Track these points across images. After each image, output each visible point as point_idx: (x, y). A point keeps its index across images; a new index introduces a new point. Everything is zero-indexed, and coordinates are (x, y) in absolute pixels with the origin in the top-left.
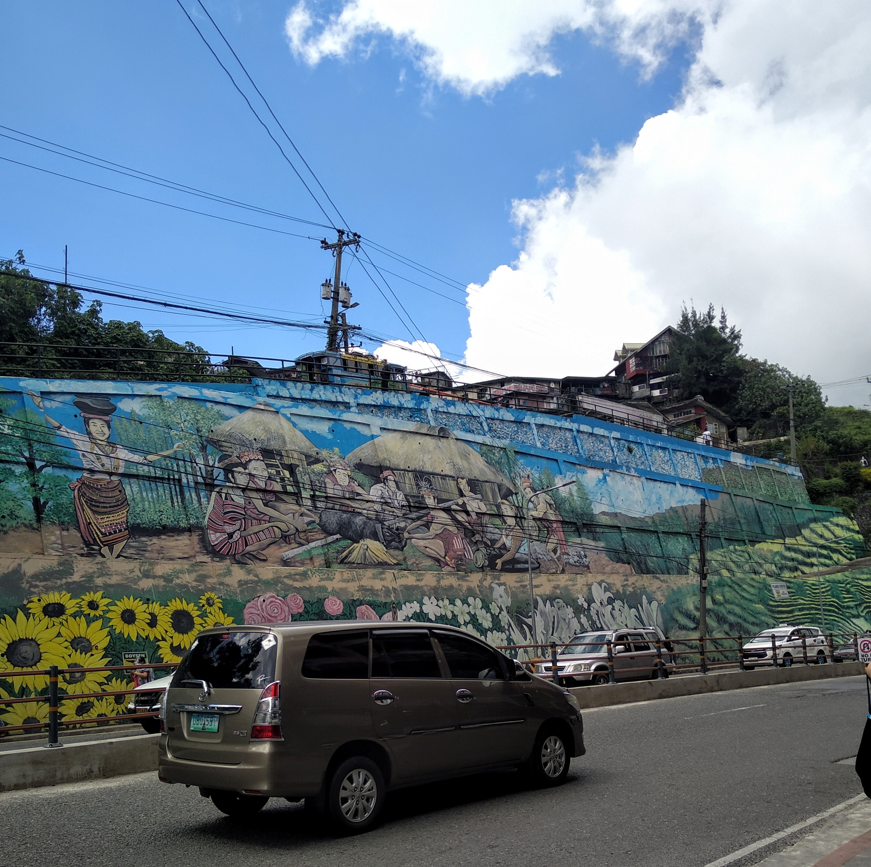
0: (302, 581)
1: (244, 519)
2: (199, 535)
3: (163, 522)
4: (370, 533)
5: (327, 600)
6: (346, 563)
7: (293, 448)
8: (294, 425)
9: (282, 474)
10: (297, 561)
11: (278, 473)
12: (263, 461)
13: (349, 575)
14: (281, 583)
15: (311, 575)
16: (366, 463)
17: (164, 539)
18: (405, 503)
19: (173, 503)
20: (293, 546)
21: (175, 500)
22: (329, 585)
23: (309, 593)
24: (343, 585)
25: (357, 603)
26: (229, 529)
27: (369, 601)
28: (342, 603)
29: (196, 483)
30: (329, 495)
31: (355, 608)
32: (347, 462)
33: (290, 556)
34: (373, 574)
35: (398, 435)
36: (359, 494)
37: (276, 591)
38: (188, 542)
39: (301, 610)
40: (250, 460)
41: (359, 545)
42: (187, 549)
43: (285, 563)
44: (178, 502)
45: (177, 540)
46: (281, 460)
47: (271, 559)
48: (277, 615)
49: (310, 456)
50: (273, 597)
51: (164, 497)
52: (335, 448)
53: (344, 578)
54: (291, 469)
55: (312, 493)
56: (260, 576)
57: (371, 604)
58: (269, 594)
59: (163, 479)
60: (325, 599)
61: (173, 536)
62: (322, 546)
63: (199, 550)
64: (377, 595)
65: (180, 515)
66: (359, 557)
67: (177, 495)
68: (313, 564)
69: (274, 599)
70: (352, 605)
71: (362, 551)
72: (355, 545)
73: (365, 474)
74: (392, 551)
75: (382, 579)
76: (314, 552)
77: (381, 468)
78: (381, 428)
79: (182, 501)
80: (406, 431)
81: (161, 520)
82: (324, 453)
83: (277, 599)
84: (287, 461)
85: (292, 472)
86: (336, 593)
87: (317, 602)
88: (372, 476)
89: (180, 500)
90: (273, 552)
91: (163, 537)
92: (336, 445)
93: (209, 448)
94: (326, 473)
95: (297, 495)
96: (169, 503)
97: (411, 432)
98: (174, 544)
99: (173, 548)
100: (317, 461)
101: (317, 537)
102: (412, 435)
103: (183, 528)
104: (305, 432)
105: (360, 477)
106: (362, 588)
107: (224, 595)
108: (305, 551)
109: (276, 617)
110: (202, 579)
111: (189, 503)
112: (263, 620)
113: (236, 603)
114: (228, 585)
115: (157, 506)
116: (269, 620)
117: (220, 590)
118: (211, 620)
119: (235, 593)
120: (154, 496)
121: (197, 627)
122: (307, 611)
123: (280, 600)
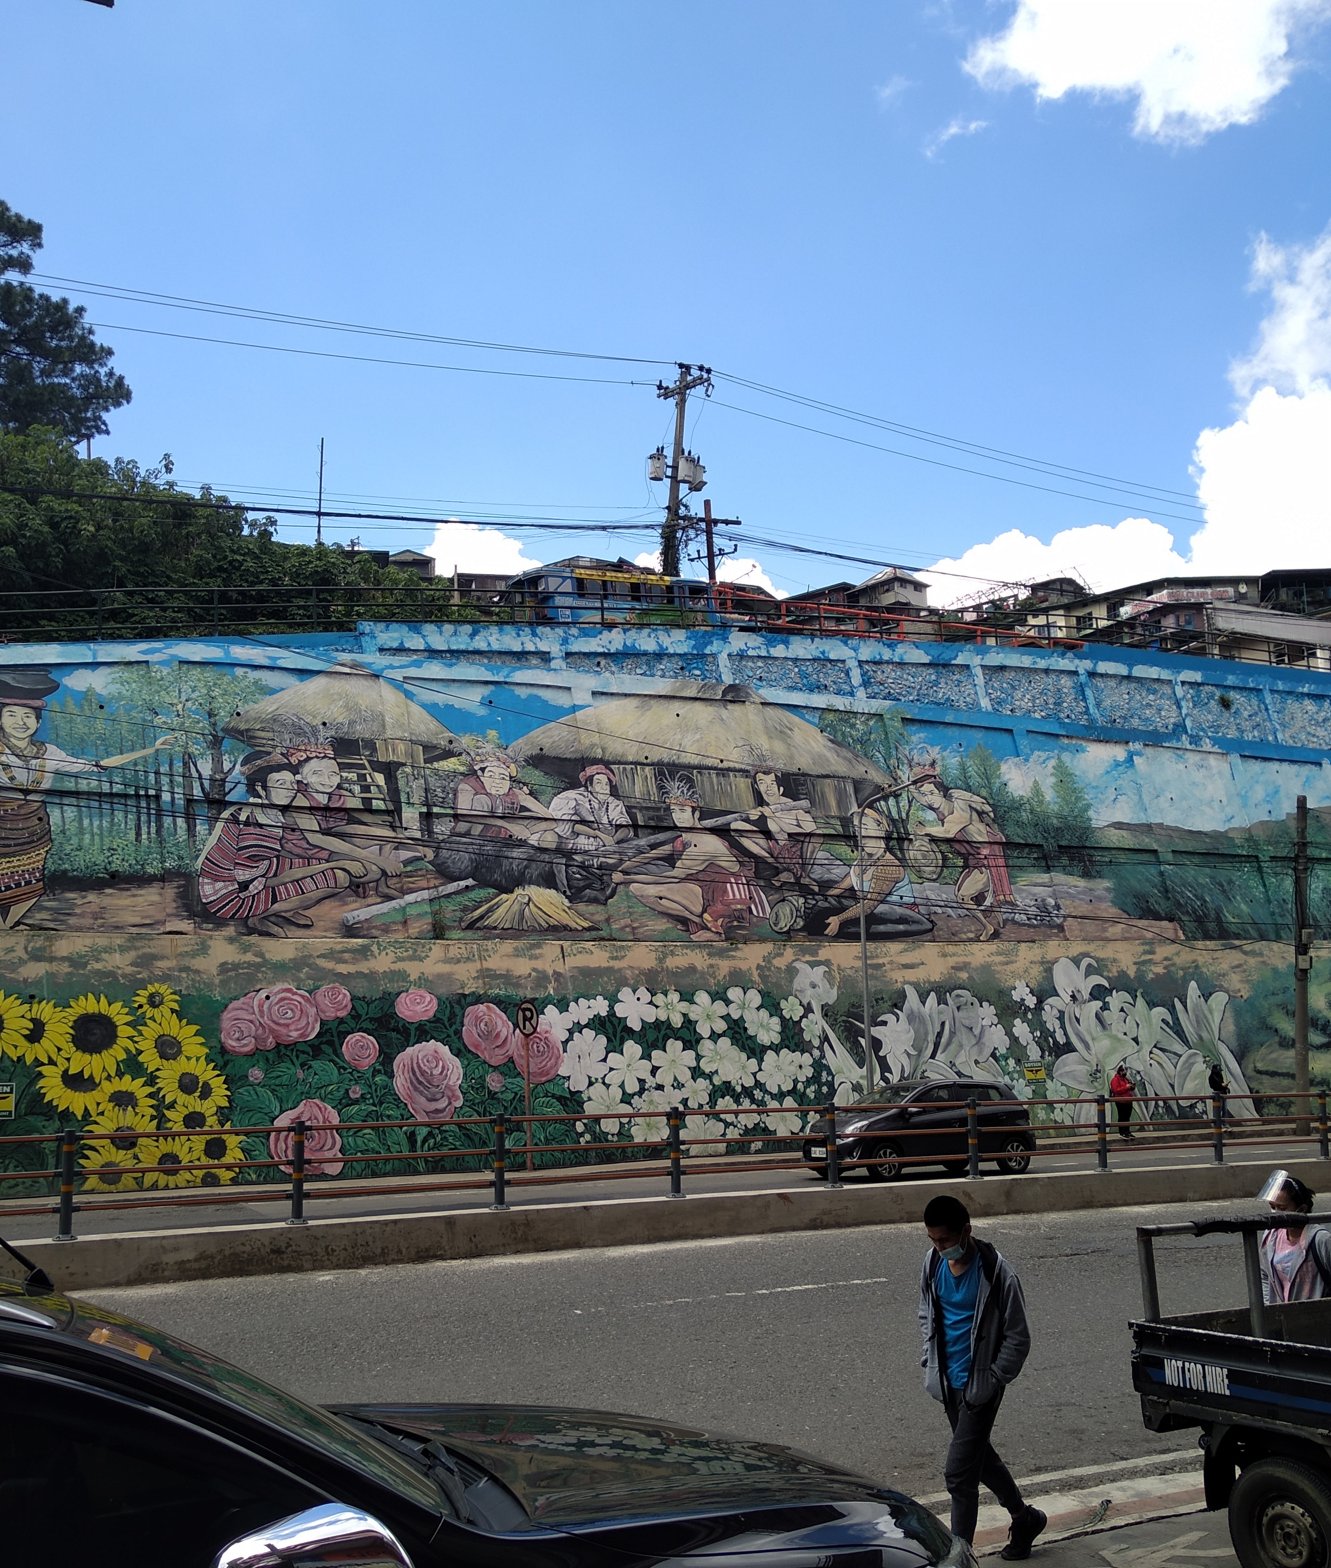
0: (355, 961)
1: (277, 857)
2: (178, 887)
3: (113, 868)
4: (540, 875)
5: (404, 995)
6: (479, 928)
7: (400, 734)
8: (409, 695)
9: (369, 780)
10: (374, 927)
11: (362, 777)
12: (334, 759)
13: (463, 951)
14: (309, 966)
15: (376, 952)
16: (553, 754)
17: (110, 895)
18: (625, 820)
19: (138, 834)
20: (370, 900)
21: (144, 829)
22: (414, 969)
23: (366, 984)
24: (445, 968)
25: (469, 999)
26: (242, 875)
27: (498, 995)
28: (435, 1001)
29: (190, 802)
30: (459, 812)
31: (464, 1009)
32: (512, 754)
33: (362, 918)
34: (516, 949)
35: (632, 703)
36: (524, 809)
37: (297, 980)
38: (156, 898)
39: (342, 1014)
40: (308, 759)
41: (512, 896)
42: (151, 910)
43: (350, 931)
44: (149, 833)
45: (134, 896)
46: (371, 755)
47: (322, 923)
48: (290, 1021)
49: (435, 747)
50: (289, 990)
51: (123, 826)
52: (489, 731)
53: (451, 955)
54: (390, 769)
55: (424, 810)
56: (268, 956)
57: (501, 1003)
58: (279, 986)
59: (126, 796)
60: (399, 994)
61: (128, 889)
62: (431, 900)
63: (174, 911)
64: (517, 985)
65: (150, 853)
66: (509, 916)
67: (149, 822)
68: (407, 931)
69: (289, 995)
70: (459, 1002)
71: (516, 907)
72: (504, 896)
73: (546, 773)
75: (532, 957)
76: (412, 911)
77: (585, 762)
78: (594, 693)
79: (158, 832)
80: (650, 696)
81: (110, 863)
82: (465, 741)
83: (296, 994)
84: (382, 757)
85: (391, 778)
86: (424, 982)
87: (380, 999)
88: (561, 774)
89: (153, 830)
90: (331, 912)
91: (109, 891)
92: (494, 725)
93: (227, 743)
94: (462, 774)
95: (394, 813)
96: (132, 835)
97: (660, 696)
98: (128, 902)
99: (124, 908)
100: (448, 754)
101: (424, 884)
102: (662, 701)
103: (150, 876)
104: (431, 709)
105: (536, 776)
106: (485, 974)
107: (187, 988)
108: (395, 909)
109: (288, 1025)
110: (146, 961)
111: (170, 835)
112: (260, 1031)
113: (209, 1002)
114: (197, 972)
115: (107, 841)
116: (272, 1031)
117: (179, 980)
118: (151, 1031)
119: (210, 985)
120: (105, 824)
121: (122, 1041)
122: (355, 1015)
123: (302, 996)
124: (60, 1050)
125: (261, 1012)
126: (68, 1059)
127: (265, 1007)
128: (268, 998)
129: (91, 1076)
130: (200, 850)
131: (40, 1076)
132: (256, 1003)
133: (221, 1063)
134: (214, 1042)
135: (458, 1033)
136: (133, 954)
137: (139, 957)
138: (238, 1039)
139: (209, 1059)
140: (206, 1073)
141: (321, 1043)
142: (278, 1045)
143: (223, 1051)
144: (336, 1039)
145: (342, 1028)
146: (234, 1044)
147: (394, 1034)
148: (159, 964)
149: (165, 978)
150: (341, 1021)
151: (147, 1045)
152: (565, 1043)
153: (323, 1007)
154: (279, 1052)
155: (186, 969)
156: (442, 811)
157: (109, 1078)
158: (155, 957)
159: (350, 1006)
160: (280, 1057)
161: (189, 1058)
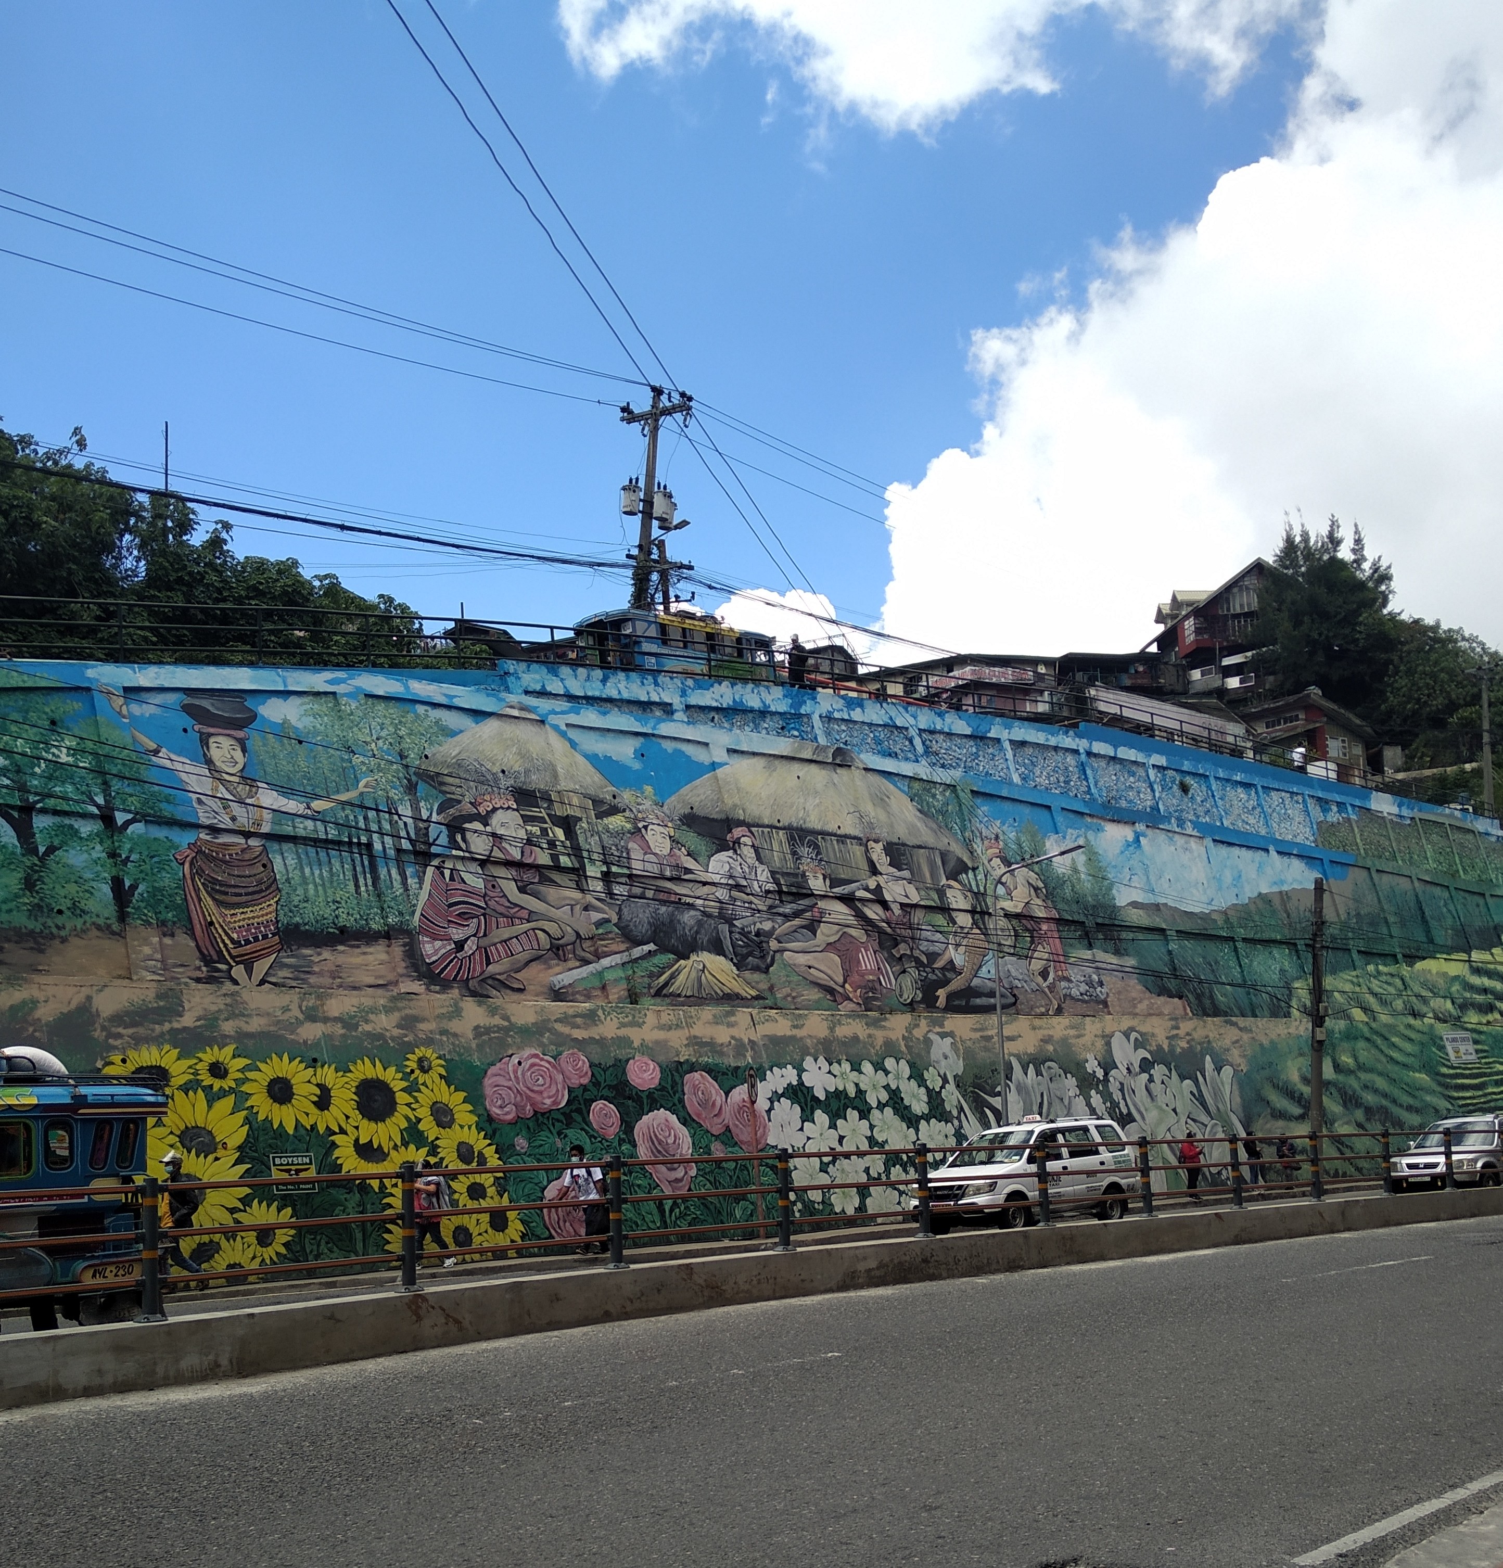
0: (586, 1027)
2: (404, 945)
3: (341, 922)
4: (709, 941)
5: (631, 1062)
6: (665, 996)
7: (571, 786)
8: (573, 745)
9: (551, 835)
10: (578, 992)
11: (544, 832)
12: (517, 810)
13: (672, 1017)
14: (549, 1030)
15: (603, 1017)
16: (702, 813)
17: (343, 952)
18: (771, 887)
19: (357, 886)
21: (361, 881)
22: (636, 1036)
23: (599, 1050)
24: (661, 1035)
25: (685, 1067)
26: (457, 934)
27: (707, 1064)
28: (658, 1069)
29: (399, 851)
30: (635, 872)
31: (682, 1077)
32: (668, 812)
33: (566, 982)
34: (715, 1016)
35: (759, 763)
36: (688, 871)
37: (541, 1045)
38: (384, 957)
39: (585, 1081)
40: (495, 810)
41: (689, 963)
42: (383, 970)
43: (558, 995)
44: (366, 885)
45: (364, 953)
46: (548, 808)
47: (532, 987)
48: (542, 1088)
49: (602, 802)
50: (536, 1056)
51: (341, 876)
52: (646, 787)
53: (663, 1021)
54: (568, 824)
55: (605, 869)
56: (513, 1019)
57: (710, 1070)
58: (528, 1052)
59: (339, 843)
60: (627, 1061)
61: (358, 947)
62: (623, 964)
63: (405, 971)
64: (721, 1054)
65: (371, 908)
66: (689, 984)
67: (365, 873)
68: (607, 997)
69: (537, 1061)
70: (677, 1071)
71: (694, 974)
72: (682, 962)
73: (699, 834)
74: (747, 974)
75: (730, 1025)
76: (609, 976)
77: (729, 823)
78: (729, 750)
79: (374, 884)
80: (774, 756)
81: (337, 917)
82: (627, 797)
83: (542, 1059)
84: (559, 811)
85: (570, 833)
86: (647, 1049)
87: (614, 1065)
88: (712, 836)
89: (370, 882)
90: (536, 975)
91: (341, 948)
92: (648, 781)
93: (422, 787)
94: (629, 832)
95: (578, 873)
96: (351, 888)
97: (782, 757)
98: (359, 960)
99: (357, 967)
100: (614, 810)
101: (615, 947)
102: (784, 762)
103: (375, 932)
104: (592, 758)
105: (692, 839)
106: (694, 1041)
107: (452, 1053)
108: (593, 974)
109: (541, 1092)
110: (410, 1023)
111: (387, 888)
112: (519, 1098)
113: (472, 1067)
114: (456, 1035)
115: (330, 892)
116: (528, 1098)
118: (425, 1098)
119: (468, 1050)
120: (325, 874)
121: (402, 1109)
122: (596, 1082)
123: (549, 1063)
124: (347, 1117)
125: (516, 1078)
126: (357, 1128)
127: (519, 1073)
128: (520, 1063)
129: (380, 1146)
130: (414, 905)
131: (334, 1145)
132: (510, 1069)
133: (490, 1132)
134: (481, 1111)
135: (681, 1101)
136: (397, 1015)
137: (403, 1018)
138: (501, 1107)
139: (480, 1129)
140: (479, 1142)
142: (536, 1112)
143: (490, 1119)
144: (582, 1106)
145: (588, 1095)
146: (498, 1111)
147: (630, 1102)
148: (422, 1026)
150: (586, 1088)
151: (424, 1112)
152: (769, 1112)
153: (568, 1074)
154: (537, 1120)
155: (445, 1032)
156: (620, 870)
157: (396, 1147)
159: (590, 1073)
160: (539, 1125)
161: (462, 1127)
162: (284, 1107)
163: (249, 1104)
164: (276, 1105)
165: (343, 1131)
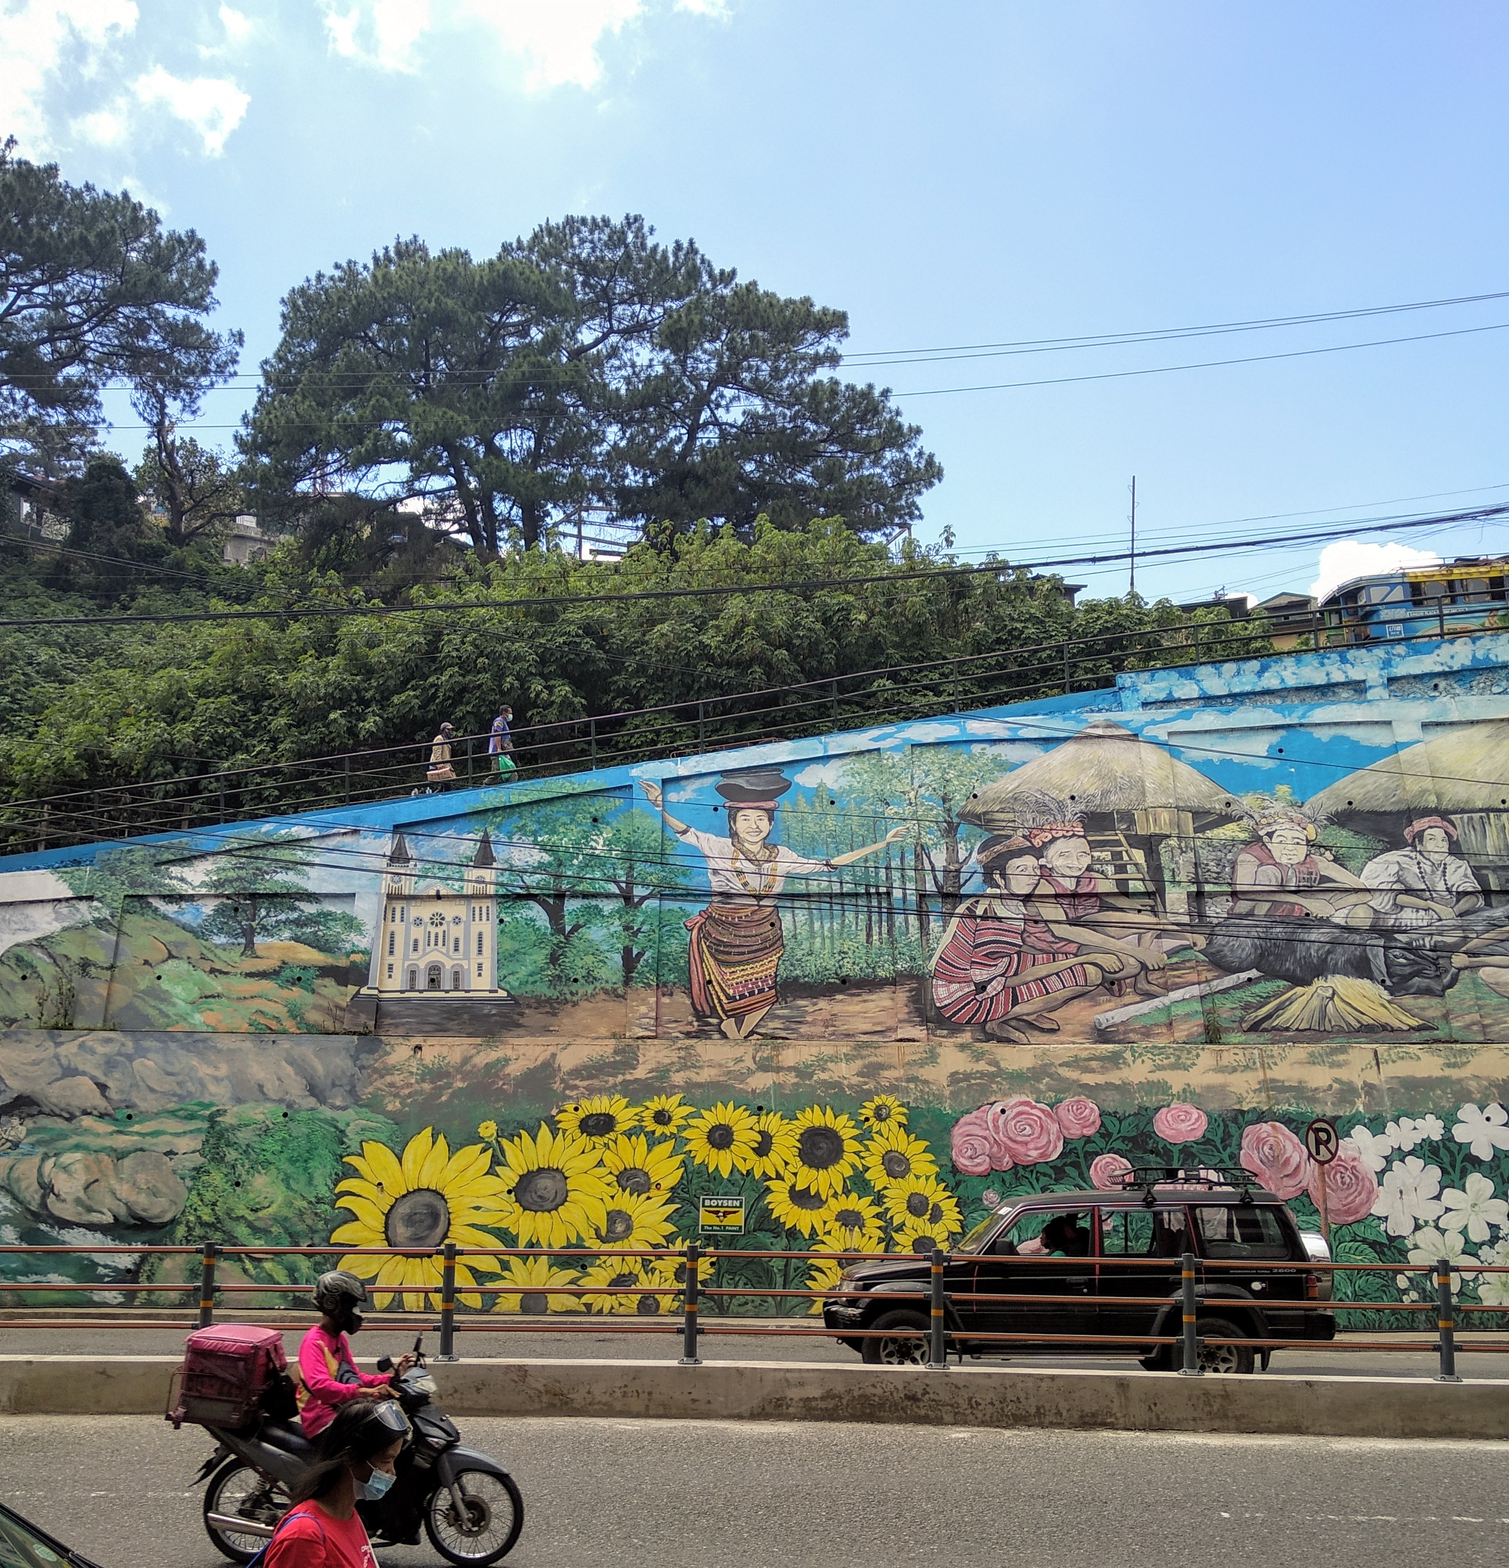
2: (911, 991)
3: (844, 972)
5: (1164, 1110)
17: (842, 1001)
25: (1250, 1117)
28: (1204, 1118)
39: (1089, 1131)
48: (1028, 1139)
60: (1158, 1109)
81: (840, 967)
86: (1189, 1095)
103: (882, 979)
107: (915, 1100)
109: (1026, 1143)
110: (872, 1070)
112: (995, 1149)
113: (939, 1116)
114: (926, 1082)
116: (1008, 1149)
117: (907, 1091)
119: (939, 1097)
122: (1105, 1134)
123: (1043, 1111)
124: (787, 1164)
125: (996, 1127)
126: (795, 1174)
127: (1001, 1122)
128: (1003, 1111)
129: (818, 1193)
131: (768, 1190)
132: (990, 1117)
133: (952, 1183)
134: (944, 1160)
135: (1235, 1157)
136: (859, 1063)
137: (865, 1066)
138: (971, 1158)
139: (939, 1179)
141: (1065, 1164)
142: (1014, 1165)
143: (955, 1170)
144: (1082, 1160)
145: (1090, 1148)
146: (967, 1163)
147: (1152, 1157)
148: (886, 1073)
149: (892, 1089)
150: (1088, 1140)
153: (1067, 1123)
154: (1016, 1173)
155: (914, 1079)
157: (835, 1195)
158: (881, 1067)
159: (1098, 1123)
160: (1017, 1179)
162: (722, 1152)
163: (687, 1148)
164: (714, 1151)
165: (779, 1177)
